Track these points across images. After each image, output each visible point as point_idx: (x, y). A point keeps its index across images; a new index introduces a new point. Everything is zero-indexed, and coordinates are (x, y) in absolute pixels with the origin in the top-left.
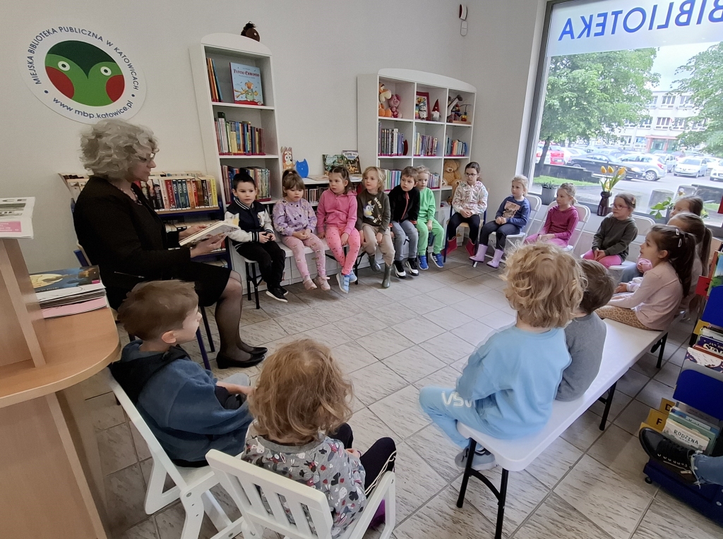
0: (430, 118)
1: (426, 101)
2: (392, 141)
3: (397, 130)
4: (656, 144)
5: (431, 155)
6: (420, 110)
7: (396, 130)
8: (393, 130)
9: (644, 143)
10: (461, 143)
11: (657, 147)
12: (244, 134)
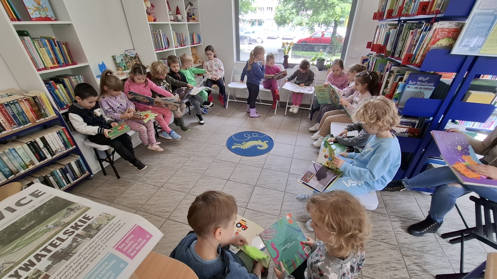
0: (176, 19)
2: (161, 39)
3: (161, 30)
5: (184, 46)
10: (196, 35)
12: (53, 49)
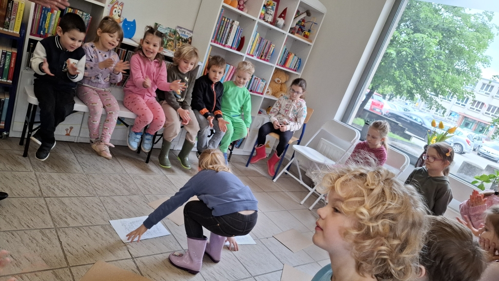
0: (274, 22)
1: (275, 7)
2: (230, 32)
3: (238, 23)
4: (467, 122)
5: (264, 60)
6: (266, 13)
7: (236, 23)
8: (233, 22)
9: (456, 118)
10: (296, 58)
11: (467, 125)
